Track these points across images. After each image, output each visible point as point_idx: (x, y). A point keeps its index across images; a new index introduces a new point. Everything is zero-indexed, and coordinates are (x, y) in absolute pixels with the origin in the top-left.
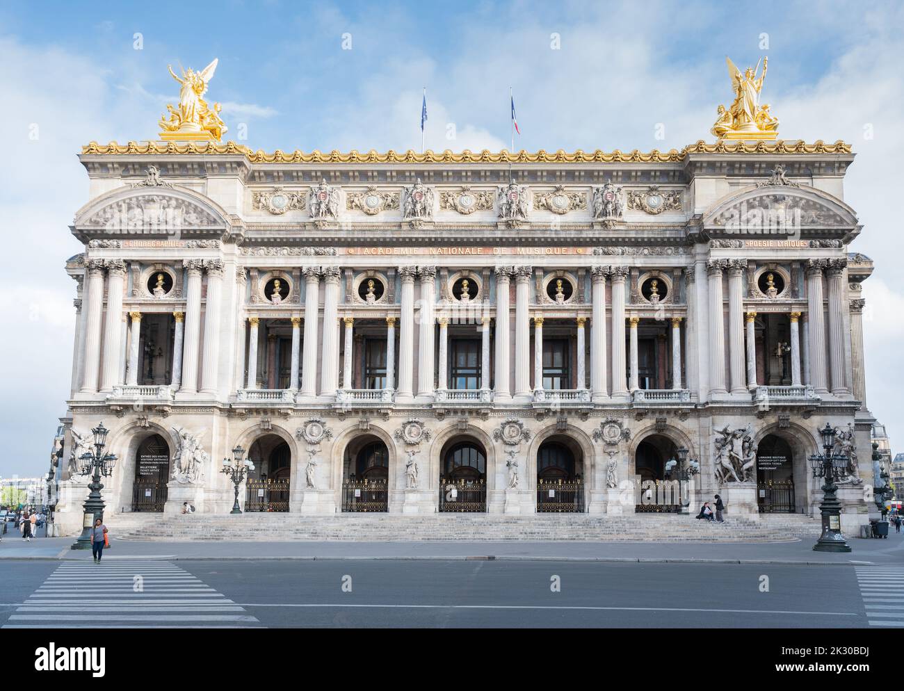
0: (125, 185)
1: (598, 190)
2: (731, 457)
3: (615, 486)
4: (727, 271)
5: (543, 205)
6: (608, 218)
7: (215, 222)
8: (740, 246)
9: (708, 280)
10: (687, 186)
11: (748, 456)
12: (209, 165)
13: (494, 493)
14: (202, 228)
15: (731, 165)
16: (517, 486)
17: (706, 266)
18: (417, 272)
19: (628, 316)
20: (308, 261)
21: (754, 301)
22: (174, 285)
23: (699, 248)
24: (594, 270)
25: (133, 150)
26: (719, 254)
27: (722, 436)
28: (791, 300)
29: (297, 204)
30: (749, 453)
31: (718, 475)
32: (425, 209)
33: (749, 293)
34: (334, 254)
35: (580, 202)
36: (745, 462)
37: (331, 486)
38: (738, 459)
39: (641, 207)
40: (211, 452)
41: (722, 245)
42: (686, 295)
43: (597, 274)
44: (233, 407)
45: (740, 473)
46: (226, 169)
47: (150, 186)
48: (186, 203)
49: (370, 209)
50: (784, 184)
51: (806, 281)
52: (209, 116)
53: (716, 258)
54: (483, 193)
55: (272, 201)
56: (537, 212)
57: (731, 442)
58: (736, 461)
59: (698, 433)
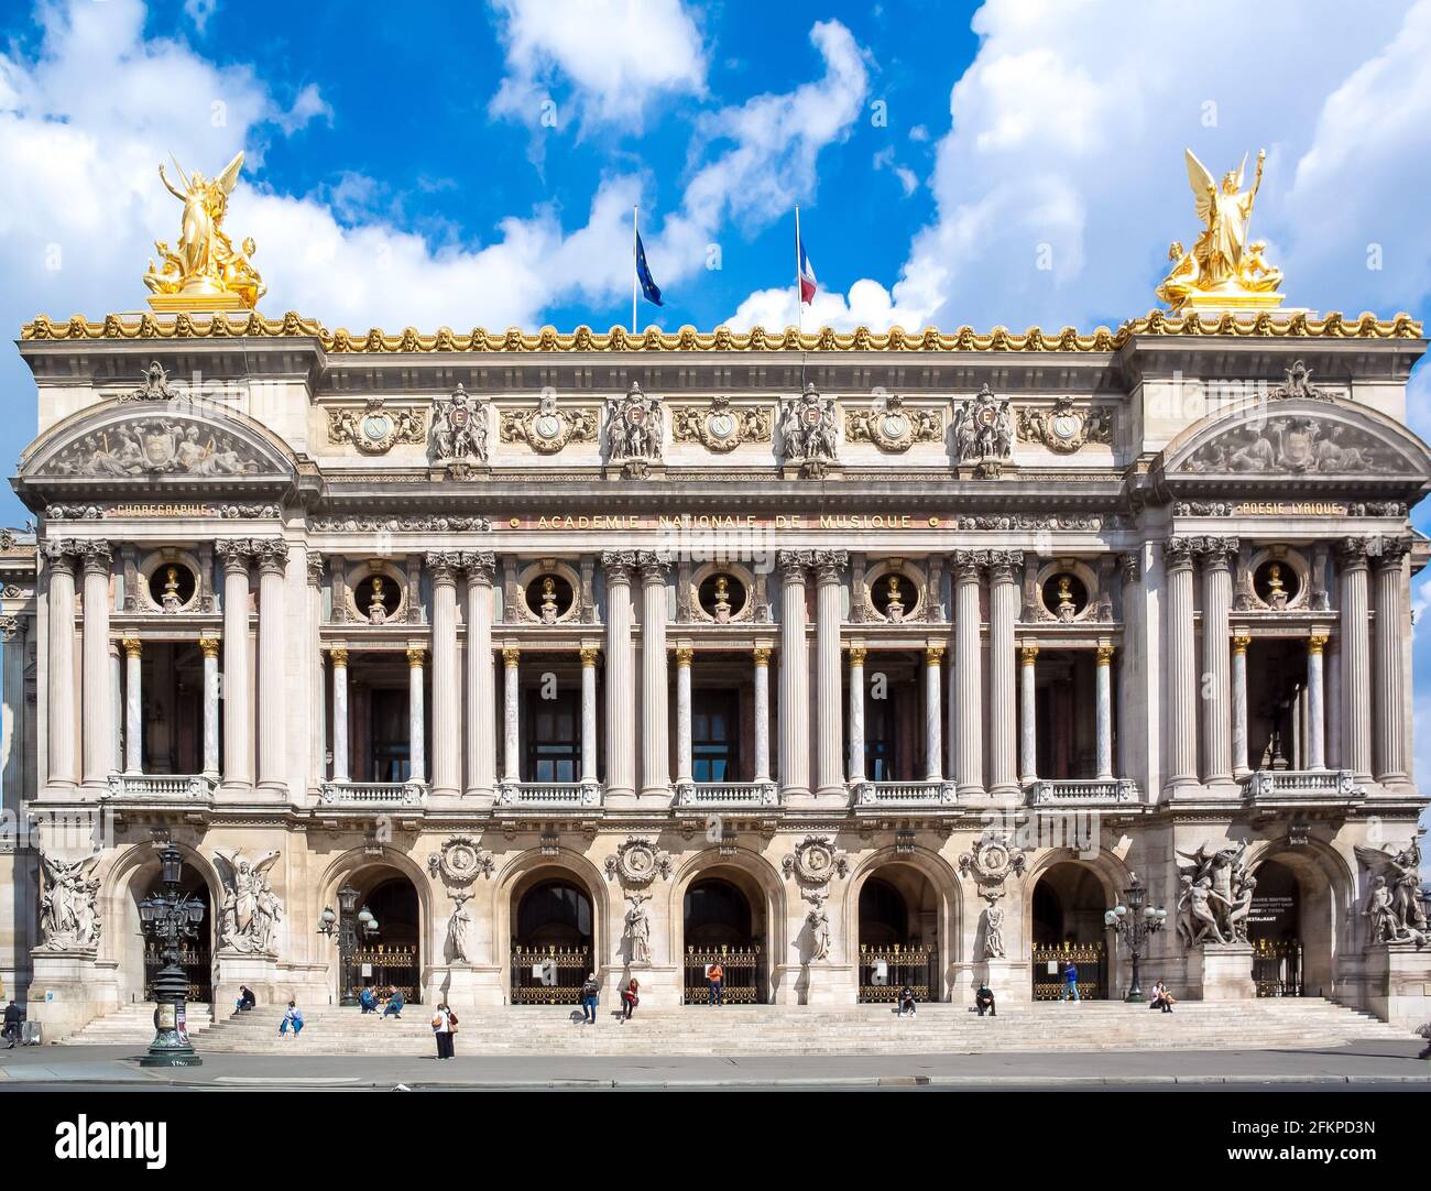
0: (101, 400)
1: (966, 405)
2: (1210, 900)
3: (1001, 954)
4: (1202, 560)
5: (863, 434)
6: (986, 458)
7: (271, 468)
8: (1227, 513)
9: (1167, 577)
10: (1125, 398)
11: (1238, 898)
12: (252, 360)
13: (785, 969)
14: (248, 479)
15: (1210, 358)
16: (828, 957)
17: (1165, 552)
18: (636, 563)
19: (1019, 645)
20: (438, 543)
21: (1247, 615)
22: (197, 588)
23: (1151, 516)
24: (960, 559)
25: (114, 331)
26: (1187, 528)
27: (1193, 863)
28: (1308, 613)
29: (409, 432)
30: (1239, 891)
31: (1183, 932)
32: (648, 441)
33: (1238, 601)
34: (484, 528)
35: (932, 427)
36: (1236, 907)
37: (494, 958)
38: (1222, 903)
39: (1043, 438)
40: (285, 898)
41: (1194, 512)
42: (1122, 604)
43: (964, 567)
44: (317, 815)
45: (1224, 928)
46: (282, 364)
47: (153, 399)
48: (218, 434)
49: (546, 441)
50: (1308, 395)
51: (1337, 578)
52: (234, 263)
53: (1184, 535)
54: (751, 410)
55: (366, 427)
56: (852, 447)
57: (1211, 875)
58: (1219, 907)
59: (1143, 859)
